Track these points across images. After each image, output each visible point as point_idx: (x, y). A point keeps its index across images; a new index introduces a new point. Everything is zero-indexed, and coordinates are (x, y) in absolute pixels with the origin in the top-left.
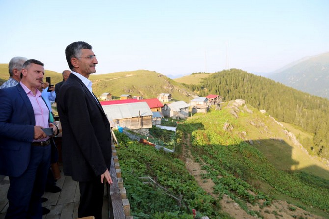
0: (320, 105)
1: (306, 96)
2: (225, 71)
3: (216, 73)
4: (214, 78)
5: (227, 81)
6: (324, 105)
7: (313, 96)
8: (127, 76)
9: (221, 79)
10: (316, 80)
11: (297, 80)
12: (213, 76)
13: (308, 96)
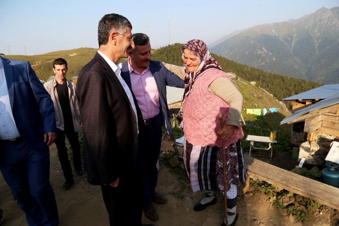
0: (259, 76)
1: (246, 68)
2: (169, 46)
3: (161, 49)
4: (161, 54)
5: (174, 57)
6: (263, 76)
7: (251, 68)
8: (71, 55)
9: (167, 54)
10: (247, 53)
11: (231, 54)
12: (159, 52)
13: (248, 68)
